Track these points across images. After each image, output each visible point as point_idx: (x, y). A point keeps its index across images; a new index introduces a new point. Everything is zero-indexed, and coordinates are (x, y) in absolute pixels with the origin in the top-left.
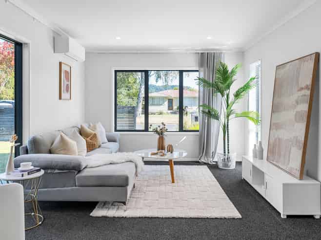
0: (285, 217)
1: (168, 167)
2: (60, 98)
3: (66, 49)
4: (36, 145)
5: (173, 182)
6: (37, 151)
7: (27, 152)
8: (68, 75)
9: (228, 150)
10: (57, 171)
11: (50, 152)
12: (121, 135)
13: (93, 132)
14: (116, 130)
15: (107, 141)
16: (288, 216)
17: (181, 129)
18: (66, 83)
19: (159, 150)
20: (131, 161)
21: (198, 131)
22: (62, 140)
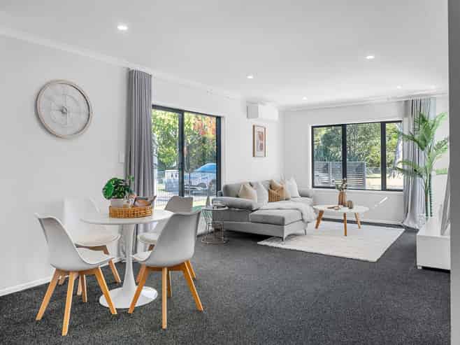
0: (421, 268)
1: (343, 224)
2: (254, 156)
3: (256, 115)
4: (228, 191)
5: (346, 235)
6: (228, 195)
7: (222, 196)
8: (262, 136)
9: (431, 213)
10: (237, 209)
11: (237, 197)
12: (316, 191)
13: (280, 185)
14: (313, 187)
15: (298, 195)
16: (425, 268)
17: (384, 187)
18: (260, 142)
19: (339, 204)
20: (297, 209)
21: (401, 191)
22: (245, 188)
